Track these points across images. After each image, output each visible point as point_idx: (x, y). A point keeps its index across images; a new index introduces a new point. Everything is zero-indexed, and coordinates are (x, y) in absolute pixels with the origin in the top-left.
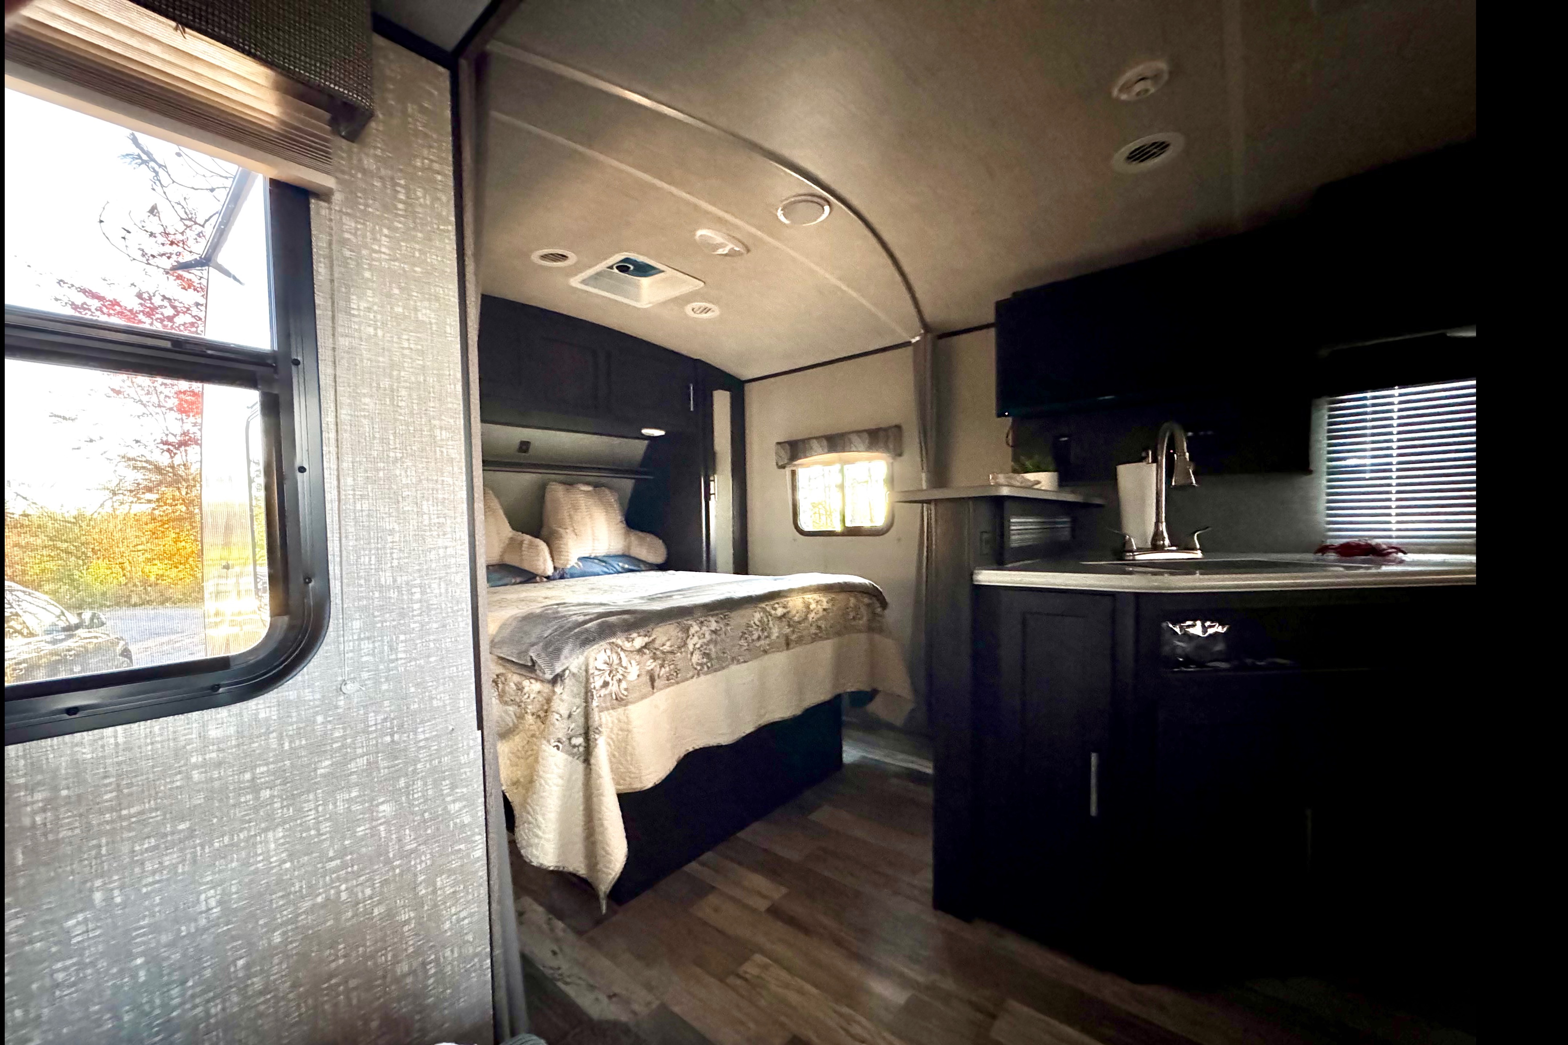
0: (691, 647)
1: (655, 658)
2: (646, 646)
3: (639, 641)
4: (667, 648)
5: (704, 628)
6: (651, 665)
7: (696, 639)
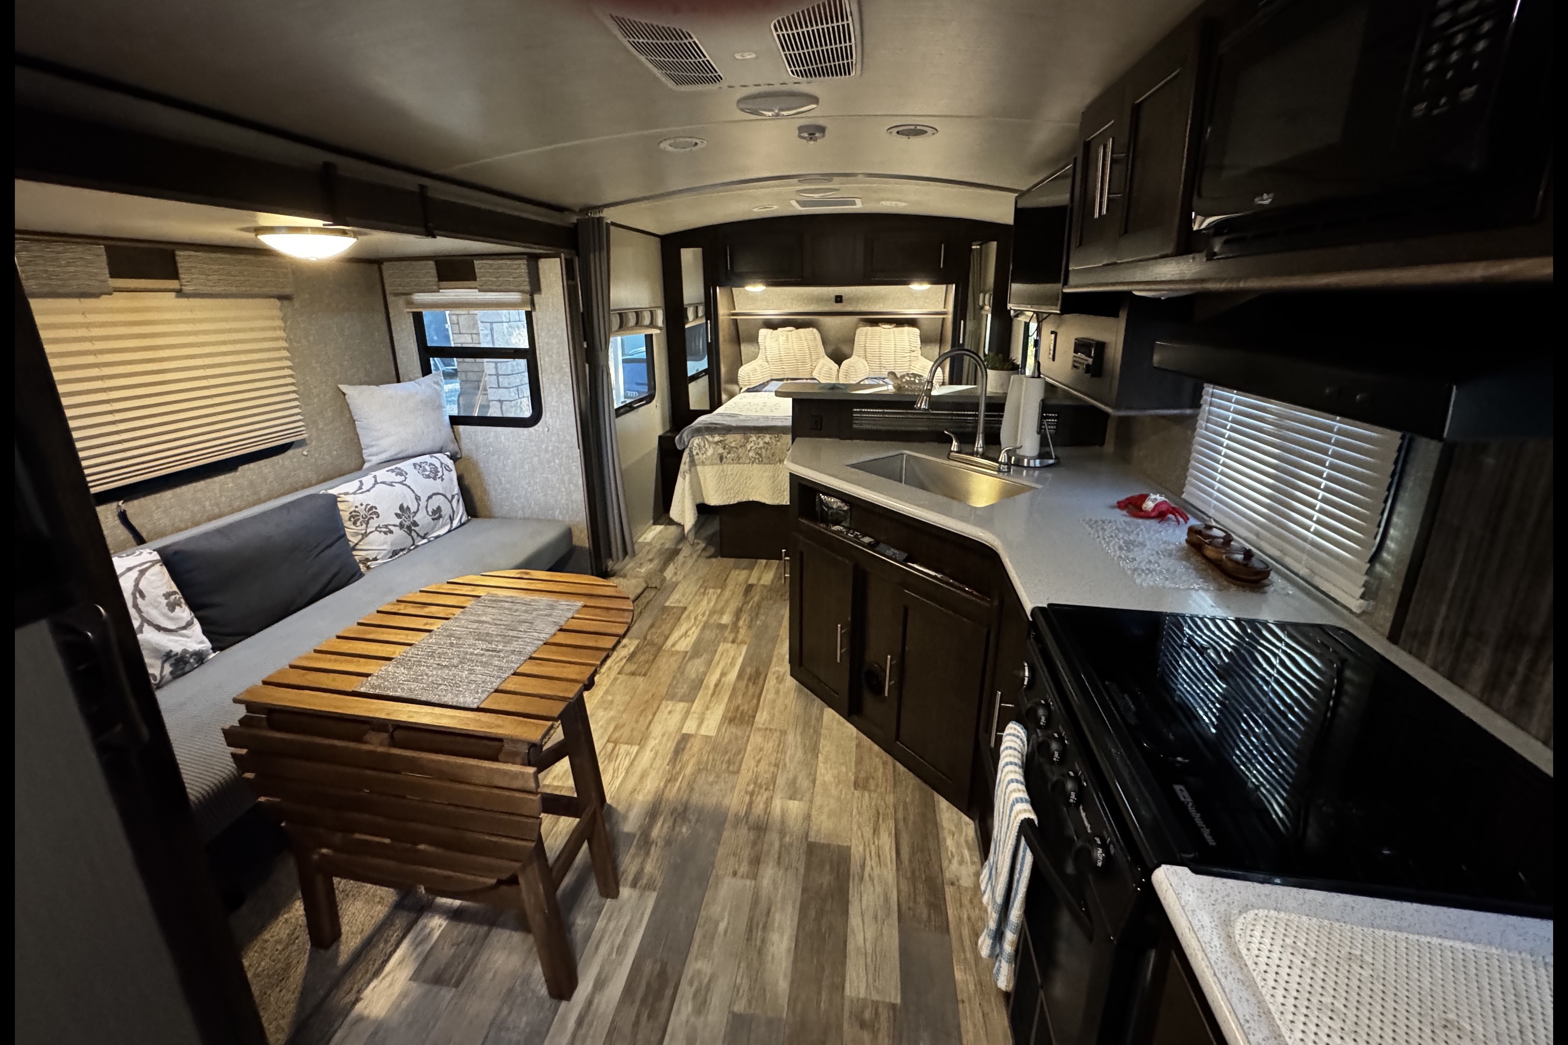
0: (749, 448)
1: (724, 448)
2: (721, 441)
3: (717, 438)
4: (733, 445)
5: (760, 440)
6: (721, 451)
7: (752, 444)
